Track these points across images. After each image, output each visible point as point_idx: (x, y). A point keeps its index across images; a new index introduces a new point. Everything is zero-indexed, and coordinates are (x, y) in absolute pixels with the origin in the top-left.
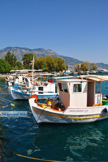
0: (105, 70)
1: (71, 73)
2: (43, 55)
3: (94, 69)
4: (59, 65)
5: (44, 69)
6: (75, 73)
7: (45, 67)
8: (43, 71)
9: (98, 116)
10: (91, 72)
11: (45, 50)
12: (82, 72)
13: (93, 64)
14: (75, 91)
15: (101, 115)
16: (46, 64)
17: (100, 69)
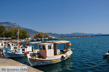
0: (53, 38)
1: (32, 40)
2: (10, 27)
3: (46, 37)
4: (24, 35)
5: (13, 37)
6: (34, 40)
7: (13, 36)
8: (12, 39)
9: (60, 59)
10: (45, 39)
11: (11, 24)
12: (39, 39)
13: (45, 34)
14: (49, 49)
15: (61, 59)
16: (14, 34)
17: (50, 37)
